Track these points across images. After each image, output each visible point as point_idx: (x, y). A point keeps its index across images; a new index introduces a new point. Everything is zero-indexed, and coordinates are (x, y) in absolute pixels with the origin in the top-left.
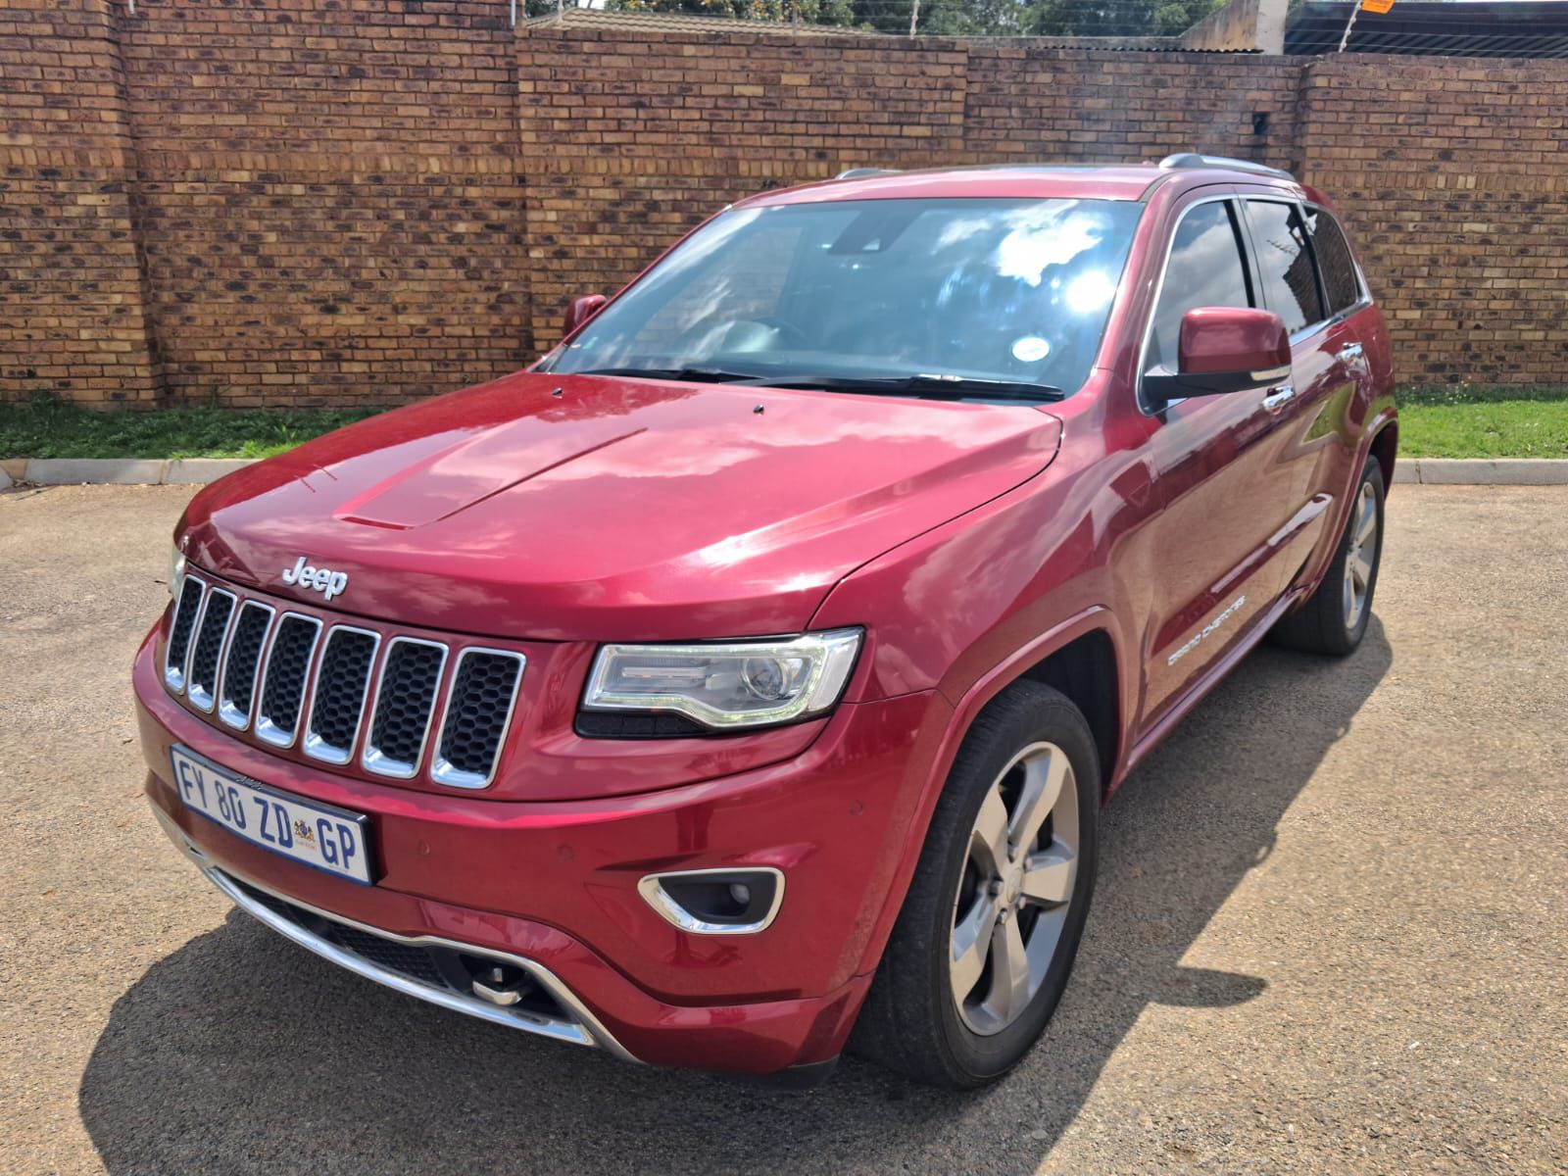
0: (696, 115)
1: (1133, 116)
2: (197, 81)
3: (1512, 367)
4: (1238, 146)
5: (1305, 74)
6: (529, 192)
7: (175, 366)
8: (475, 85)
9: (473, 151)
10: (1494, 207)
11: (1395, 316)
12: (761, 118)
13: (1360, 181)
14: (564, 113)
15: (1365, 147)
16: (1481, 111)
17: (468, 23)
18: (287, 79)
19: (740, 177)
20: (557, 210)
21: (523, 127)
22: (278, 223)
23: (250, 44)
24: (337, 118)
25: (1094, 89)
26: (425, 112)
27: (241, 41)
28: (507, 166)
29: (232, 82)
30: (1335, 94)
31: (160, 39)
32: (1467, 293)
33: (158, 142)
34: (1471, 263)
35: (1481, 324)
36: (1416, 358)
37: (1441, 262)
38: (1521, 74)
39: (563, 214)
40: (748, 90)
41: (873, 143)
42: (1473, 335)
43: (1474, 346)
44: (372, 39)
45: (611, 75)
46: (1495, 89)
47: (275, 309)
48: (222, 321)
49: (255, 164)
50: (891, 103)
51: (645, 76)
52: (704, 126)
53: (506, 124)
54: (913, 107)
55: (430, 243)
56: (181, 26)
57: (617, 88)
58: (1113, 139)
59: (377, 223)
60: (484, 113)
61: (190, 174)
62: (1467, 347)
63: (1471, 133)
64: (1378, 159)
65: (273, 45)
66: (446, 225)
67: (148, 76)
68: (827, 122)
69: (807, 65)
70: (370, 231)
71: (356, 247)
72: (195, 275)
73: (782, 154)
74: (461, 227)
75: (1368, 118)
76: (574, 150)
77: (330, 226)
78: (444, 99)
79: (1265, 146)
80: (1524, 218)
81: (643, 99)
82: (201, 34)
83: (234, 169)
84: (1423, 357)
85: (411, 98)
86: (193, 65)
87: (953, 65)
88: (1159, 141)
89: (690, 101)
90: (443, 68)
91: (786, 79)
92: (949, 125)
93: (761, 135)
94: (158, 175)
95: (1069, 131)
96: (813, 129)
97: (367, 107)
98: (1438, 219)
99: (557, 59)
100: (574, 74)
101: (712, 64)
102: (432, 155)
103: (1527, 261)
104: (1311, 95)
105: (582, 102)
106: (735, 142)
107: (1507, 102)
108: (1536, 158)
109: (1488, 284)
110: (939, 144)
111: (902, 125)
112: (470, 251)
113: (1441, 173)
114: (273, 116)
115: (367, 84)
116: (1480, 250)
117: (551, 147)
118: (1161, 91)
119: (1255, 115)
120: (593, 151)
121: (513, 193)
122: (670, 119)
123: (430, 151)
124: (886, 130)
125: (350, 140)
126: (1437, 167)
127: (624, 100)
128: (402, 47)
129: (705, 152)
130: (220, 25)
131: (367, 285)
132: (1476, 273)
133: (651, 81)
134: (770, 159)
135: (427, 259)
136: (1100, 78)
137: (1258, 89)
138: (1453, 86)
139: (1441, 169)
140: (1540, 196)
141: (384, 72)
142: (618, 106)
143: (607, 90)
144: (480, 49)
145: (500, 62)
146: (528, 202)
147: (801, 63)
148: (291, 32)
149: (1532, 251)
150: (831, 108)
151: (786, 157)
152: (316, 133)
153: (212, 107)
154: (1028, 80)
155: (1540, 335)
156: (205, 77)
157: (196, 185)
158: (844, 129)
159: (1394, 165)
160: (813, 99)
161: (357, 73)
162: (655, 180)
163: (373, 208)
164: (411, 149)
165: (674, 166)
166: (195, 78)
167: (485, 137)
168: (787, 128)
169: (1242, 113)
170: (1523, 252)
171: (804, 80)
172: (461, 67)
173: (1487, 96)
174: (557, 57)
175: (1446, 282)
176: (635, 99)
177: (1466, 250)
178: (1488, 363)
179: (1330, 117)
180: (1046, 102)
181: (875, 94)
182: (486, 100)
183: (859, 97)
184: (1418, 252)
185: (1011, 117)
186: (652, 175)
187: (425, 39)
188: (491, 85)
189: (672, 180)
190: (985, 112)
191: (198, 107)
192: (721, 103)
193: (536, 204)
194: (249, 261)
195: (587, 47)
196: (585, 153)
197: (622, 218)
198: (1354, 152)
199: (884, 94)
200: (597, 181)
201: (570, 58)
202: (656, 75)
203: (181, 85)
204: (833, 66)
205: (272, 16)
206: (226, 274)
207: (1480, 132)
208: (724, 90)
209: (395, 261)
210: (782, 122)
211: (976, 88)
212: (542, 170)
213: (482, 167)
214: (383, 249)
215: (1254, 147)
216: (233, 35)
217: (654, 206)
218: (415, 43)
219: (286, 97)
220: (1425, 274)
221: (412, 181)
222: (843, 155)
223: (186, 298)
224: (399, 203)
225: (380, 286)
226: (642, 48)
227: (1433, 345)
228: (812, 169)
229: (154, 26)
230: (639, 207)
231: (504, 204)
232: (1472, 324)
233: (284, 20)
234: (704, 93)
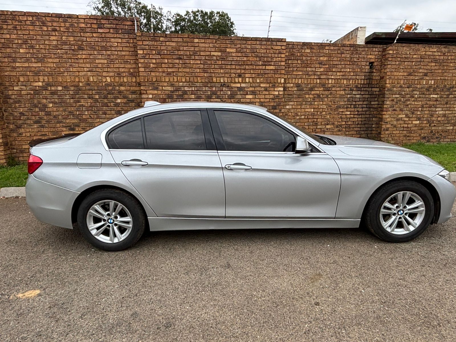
0: (199, 62)
1: (335, 63)
2: (21, 51)
3: (444, 137)
4: (365, 72)
5: (384, 50)
6: (142, 88)
7: (15, 150)
8: (122, 52)
9: (122, 75)
10: (439, 90)
11: (412, 123)
12: (221, 63)
13: (402, 82)
14: (154, 61)
15: (403, 72)
16: (436, 61)
17: (120, 32)
18: (56, 50)
19: (213, 82)
20: (152, 94)
21: (140, 66)
22: (53, 100)
23: (42, 39)
24: (74, 64)
25: (323, 54)
26: (106, 61)
27: (39, 37)
28: (134, 80)
29: (35, 51)
30: (395, 56)
31: (8, 36)
32: (432, 116)
33: (8, 73)
34: (433, 107)
35: (436, 125)
36: (418, 136)
37: (424, 106)
38: (446, 50)
39: (154, 95)
40: (216, 54)
41: (256, 72)
42: (433, 128)
43: (434, 131)
44: (86, 37)
45: (170, 48)
46: (439, 54)
47: (52, 130)
48: (33, 134)
49: (44, 80)
50: (262, 58)
51: (181, 48)
52: (202, 66)
53: (134, 66)
54: (269, 60)
55: (108, 106)
56: (15, 31)
57: (172, 52)
58: (329, 70)
59: (89, 100)
60: (126, 62)
61: (20, 83)
62: (432, 132)
63: (433, 68)
64: (407, 75)
65: (50, 39)
66: (113, 100)
67: (3, 49)
68: (242, 65)
69: (235, 46)
70: (86, 102)
71: (81, 108)
72: (22, 118)
73: (226, 75)
74: (119, 101)
75: (404, 63)
76: (157, 74)
77: (72, 101)
78: (112, 57)
79: (373, 72)
80: (447, 93)
81: (181, 56)
82: (23, 35)
83: (36, 82)
84: (420, 135)
85: (100, 57)
86: (20, 46)
87: (281, 46)
88: (342, 71)
89: (197, 57)
90: (111, 46)
91: (228, 50)
92: (281, 65)
93: (221, 69)
94: (7, 84)
95: (315, 68)
96: (237, 67)
97: (85, 60)
98: (424, 94)
99: (151, 43)
100: (157, 48)
101: (203, 45)
102: (108, 76)
103: (448, 106)
104: (387, 56)
105: (160, 58)
106: (212, 72)
107: (443, 58)
108: (451, 75)
109: (437, 113)
110: (277, 72)
111: (265, 65)
112: (122, 108)
113: (424, 79)
114: (51, 63)
115: (84, 52)
116: (435, 103)
117: (149, 73)
118: (343, 55)
119: (370, 63)
120: (164, 75)
121: (137, 89)
122: (190, 63)
123: (107, 75)
124: (261, 67)
125: (79, 72)
126: (423, 78)
127: (174, 57)
128: (97, 40)
129: (202, 74)
130: (31, 31)
131: (85, 121)
132: (434, 109)
133: (183, 50)
134: (223, 77)
135: (106, 111)
136: (325, 51)
137: (371, 55)
138: (428, 53)
139: (424, 78)
140: (452, 86)
141: (90, 48)
142: (172, 59)
143: (168, 53)
144: (124, 40)
145: (131, 45)
146: (142, 91)
147: (233, 45)
148: (57, 35)
149: (449, 102)
150: (243, 60)
151: (228, 76)
152: (66, 69)
153: (28, 60)
154: (303, 51)
155: (452, 128)
156: (24, 50)
157: (22, 87)
158: (247, 67)
159: (411, 77)
160: (237, 56)
161: (81, 48)
162: (185, 83)
163: (87, 94)
164: (100, 74)
165: (192, 79)
166: (20, 49)
167: (126, 70)
168: (229, 67)
169: (366, 62)
170: (447, 103)
171: (234, 50)
172: (117, 46)
173: (437, 56)
174: (151, 42)
175: (426, 112)
176: (178, 56)
177: (431, 103)
178: (437, 136)
179: (394, 63)
180: (309, 58)
181: (257, 55)
182: (126, 57)
183: (252, 56)
184: (418, 104)
185: (298, 63)
186: (184, 82)
187: (105, 37)
188: (128, 52)
189: (191, 83)
190: (290, 62)
191: (23, 60)
192: (207, 58)
193: (145, 92)
194: (42, 114)
195: (161, 39)
196: (161, 75)
197: (175, 97)
198: (400, 73)
199: (260, 55)
200: (166, 84)
201: (155, 42)
202: (185, 48)
203: (15, 52)
204: (243, 46)
205: (50, 29)
206: (34, 118)
207: (436, 68)
208: (208, 53)
209: (95, 112)
210: (228, 64)
211: (287, 54)
212: (146, 80)
213: (125, 80)
214: (91, 108)
215: (369, 72)
216: (35, 35)
217: (185, 92)
218: (101, 38)
219: (55, 57)
220: (420, 110)
221: (101, 85)
222: (247, 75)
223: (19, 127)
224: (95, 92)
225: (90, 120)
226: (180, 40)
227: (422, 131)
228: (237, 80)
229: (5, 31)
230: (180, 93)
231: (134, 92)
232: (433, 125)
233: (55, 30)
234: (201, 54)
